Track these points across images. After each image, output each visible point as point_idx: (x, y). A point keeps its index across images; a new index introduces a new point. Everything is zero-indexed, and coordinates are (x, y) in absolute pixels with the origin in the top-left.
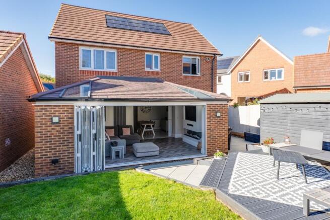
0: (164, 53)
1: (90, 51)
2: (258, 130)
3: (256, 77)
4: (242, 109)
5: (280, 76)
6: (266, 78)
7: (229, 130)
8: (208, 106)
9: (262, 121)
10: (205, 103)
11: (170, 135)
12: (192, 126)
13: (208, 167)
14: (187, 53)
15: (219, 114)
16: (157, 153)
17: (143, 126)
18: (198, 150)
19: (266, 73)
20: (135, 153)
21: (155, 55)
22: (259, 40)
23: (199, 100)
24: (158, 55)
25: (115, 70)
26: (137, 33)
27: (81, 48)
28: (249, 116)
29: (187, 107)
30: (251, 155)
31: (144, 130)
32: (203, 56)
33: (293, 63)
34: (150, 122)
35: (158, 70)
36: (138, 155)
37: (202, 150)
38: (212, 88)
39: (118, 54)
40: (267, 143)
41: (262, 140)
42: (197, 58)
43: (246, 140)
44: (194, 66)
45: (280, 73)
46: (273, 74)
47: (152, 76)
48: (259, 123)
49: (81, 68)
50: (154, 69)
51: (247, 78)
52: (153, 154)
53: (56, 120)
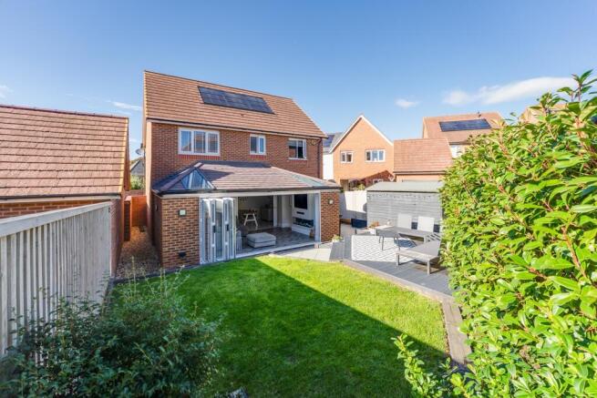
0: (269, 135)
1: (190, 133)
2: (365, 215)
3: (358, 157)
4: (348, 195)
5: (381, 157)
6: (369, 159)
7: (340, 216)
8: (322, 194)
9: (368, 207)
10: (318, 191)
11: (275, 224)
12: (303, 213)
13: (330, 250)
14: (293, 136)
15: (331, 202)
16: (274, 243)
17: (245, 217)
18: (312, 238)
19: (368, 154)
20: (252, 244)
21: (260, 137)
22: (361, 119)
23: (314, 188)
24: (264, 137)
25: (217, 154)
26: (239, 112)
27: (181, 129)
28: (355, 201)
29: (296, 196)
30: (362, 237)
31: (246, 220)
32: (309, 139)
33: (392, 144)
34: (250, 211)
35: (264, 153)
36: (256, 246)
37: (317, 237)
38: (319, 173)
39: (221, 137)
40: (373, 226)
41: (369, 224)
42: (304, 141)
43: (353, 226)
44: (300, 149)
45: (381, 154)
46: (375, 155)
47: (257, 161)
48: (365, 208)
49: (181, 152)
50: (260, 153)
51: (349, 158)
52: (270, 244)
53: (183, 212)
